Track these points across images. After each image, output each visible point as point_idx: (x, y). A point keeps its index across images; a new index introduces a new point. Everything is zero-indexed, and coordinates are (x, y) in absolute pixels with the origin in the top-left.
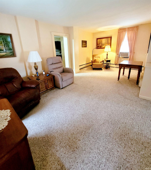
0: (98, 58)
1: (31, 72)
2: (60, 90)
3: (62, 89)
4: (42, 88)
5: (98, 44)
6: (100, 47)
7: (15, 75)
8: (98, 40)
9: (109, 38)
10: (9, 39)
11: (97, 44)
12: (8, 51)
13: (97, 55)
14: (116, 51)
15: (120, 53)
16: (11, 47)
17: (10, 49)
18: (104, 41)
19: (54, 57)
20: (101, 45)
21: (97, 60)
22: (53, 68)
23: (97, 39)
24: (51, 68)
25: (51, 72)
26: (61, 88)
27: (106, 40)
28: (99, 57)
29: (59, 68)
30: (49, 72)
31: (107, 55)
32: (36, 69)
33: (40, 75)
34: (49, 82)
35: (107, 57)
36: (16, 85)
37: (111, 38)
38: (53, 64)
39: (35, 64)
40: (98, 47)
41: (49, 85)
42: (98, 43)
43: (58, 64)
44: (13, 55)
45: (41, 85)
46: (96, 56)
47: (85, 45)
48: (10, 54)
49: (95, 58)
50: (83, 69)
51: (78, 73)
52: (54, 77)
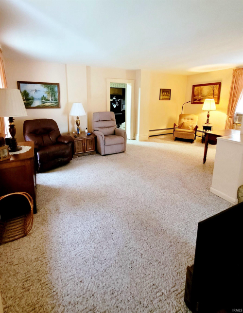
0: (190, 121)
1: (73, 129)
2: (101, 157)
3: (104, 157)
4: (78, 149)
5: (195, 96)
6: (199, 100)
7: (53, 127)
8: (196, 88)
9: (215, 86)
10: (56, 89)
11: (193, 95)
12: (53, 101)
13: (189, 115)
14: (228, 111)
15: (237, 115)
16: (57, 97)
17: (56, 100)
18: (206, 90)
19: (106, 112)
20: (200, 97)
21: (185, 125)
22: (99, 127)
23: (194, 86)
24: (96, 125)
25: (95, 132)
26: (103, 154)
27: (211, 88)
28: (192, 119)
29: (109, 127)
30: (93, 131)
31: (208, 116)
32: (78, 125)
33: (81, 133)
34: (88, 143)
35: (208, 120)
36: (52, 138)
37: (220, 84)
38: (100, 121)
39: (78, 118)
40: (195, 100)
41: (88, 146)
42: (196, 93)
43: (108, 122)
44: (58, 106)
45: (78, 144)
46: (187, 117)
47: (168, 96)
48: (55, 105)
49: (183, 120)
50: (157, 137)
51: (145, 141)
52: (96, 137)
